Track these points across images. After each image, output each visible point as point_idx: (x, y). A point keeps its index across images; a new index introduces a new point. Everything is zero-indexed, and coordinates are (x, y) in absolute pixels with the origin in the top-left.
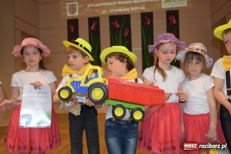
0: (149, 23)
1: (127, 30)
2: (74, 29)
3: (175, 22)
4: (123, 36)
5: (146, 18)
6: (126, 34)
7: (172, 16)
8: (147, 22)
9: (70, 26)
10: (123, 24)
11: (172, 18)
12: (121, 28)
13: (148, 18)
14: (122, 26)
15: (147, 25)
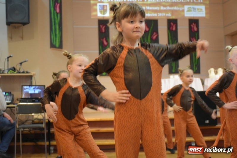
0: (174, 29)
1: (155, 33)
2: (105, 29)
3: (196, 29)
4: (151, 39)
5: (172, 24)
6: (154, 37)
7: (193, 24)
8: (173, 27)
9: (101, 26)
10: (152, 27)
11: (194, 26)
12: (150, 32)
13: (174, 24)
14: (151, 29)
15: (172, 30)
